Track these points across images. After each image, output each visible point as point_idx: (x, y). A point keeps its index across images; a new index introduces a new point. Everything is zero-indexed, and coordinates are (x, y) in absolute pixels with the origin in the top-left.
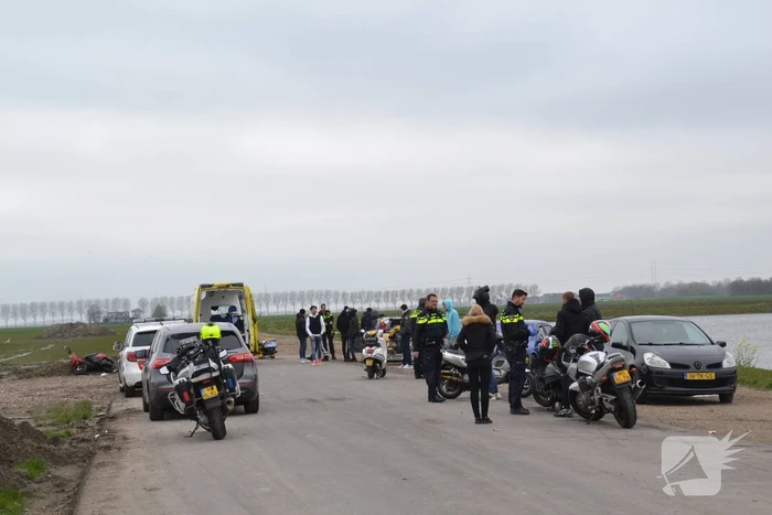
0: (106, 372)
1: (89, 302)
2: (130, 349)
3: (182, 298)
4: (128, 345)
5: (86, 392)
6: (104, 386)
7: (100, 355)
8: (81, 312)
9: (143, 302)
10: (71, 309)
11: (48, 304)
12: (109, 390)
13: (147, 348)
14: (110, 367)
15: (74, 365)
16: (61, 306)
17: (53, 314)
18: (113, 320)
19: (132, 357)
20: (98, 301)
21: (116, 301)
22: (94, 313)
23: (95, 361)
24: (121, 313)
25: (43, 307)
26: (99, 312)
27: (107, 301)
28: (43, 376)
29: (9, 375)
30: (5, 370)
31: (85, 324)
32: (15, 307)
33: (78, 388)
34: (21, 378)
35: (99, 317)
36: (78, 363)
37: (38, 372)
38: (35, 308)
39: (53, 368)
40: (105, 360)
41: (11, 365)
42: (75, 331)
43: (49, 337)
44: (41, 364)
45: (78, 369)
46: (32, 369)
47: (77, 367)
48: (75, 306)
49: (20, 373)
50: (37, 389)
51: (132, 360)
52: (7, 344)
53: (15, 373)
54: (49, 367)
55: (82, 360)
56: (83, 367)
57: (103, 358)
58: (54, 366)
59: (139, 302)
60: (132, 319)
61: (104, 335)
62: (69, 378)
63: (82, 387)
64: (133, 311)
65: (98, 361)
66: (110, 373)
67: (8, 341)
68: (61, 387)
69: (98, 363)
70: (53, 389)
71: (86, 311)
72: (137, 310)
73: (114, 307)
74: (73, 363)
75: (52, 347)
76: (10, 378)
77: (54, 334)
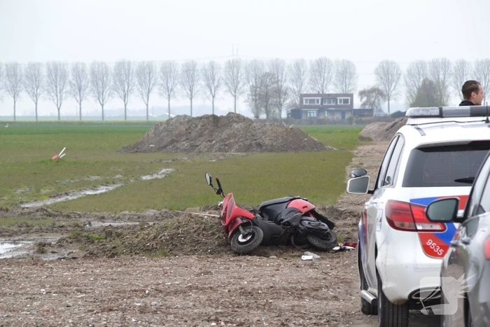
0: (315, 249)
1: (255, 66)
2: (398, 193)
4: (387, 182)
5: (267, 307)
6: (314, 291)
7: (299, 203)
8: (235, 91)
9: (387, 72)
10: (212, 83)
11: (158, 68)
12: (332, 305)
13: (464, 191)
14: (324, 236)
15: (231, 227)
16: (190, 73)
17: (169, 92)
18: (313, 114)
19: (402, 217)
20: (277, 65)
21: (320, 67)
22: (266, 93)
23: (286, 217)
24: (333, 97)
26: (279, 92)
27: (298, 65)
28: (149, 251)
29: (60, 244)
30: (52, 229)
31: (244, 119)
32: (78, 72)
33: (244, 292)
34: (92, 255)
35: (279, 105)
36: (240, 221)
37: (136, 241)
38: (127, 76)
39: (174, 231)
40: (312, 218)
41: (68, 216)
42: (224, 135)
43: (159, 149)
44: (144, 217)
45: (240, 239)
46: (119, 231)
47: (237, 232)
48: (221, 74)
49: (90, 240)
50: (135, 291)
51: (402, 225)
52: (59, 160)
53: (78, 241)
54: (165, 228)
55: (252, 216)
56: (253, 235)
57: (306, 211)
58: (178, 228)
59: (377, 73)
60: (360, 113)
61: (296, 150)
62: (218, 261)
63: (254, 292)
64: (362, 94)
65: (294, 219)
66: (324, 254)
67: (61, 154)
68: (197, 288)
69: (294, 224)
70: (176, 293)
71: (247, 88)
72: (373, 90)
73: (314, 82)
74: (228, 220)
75: (168, 176)
76: (65, 252)
77: (172, 142)
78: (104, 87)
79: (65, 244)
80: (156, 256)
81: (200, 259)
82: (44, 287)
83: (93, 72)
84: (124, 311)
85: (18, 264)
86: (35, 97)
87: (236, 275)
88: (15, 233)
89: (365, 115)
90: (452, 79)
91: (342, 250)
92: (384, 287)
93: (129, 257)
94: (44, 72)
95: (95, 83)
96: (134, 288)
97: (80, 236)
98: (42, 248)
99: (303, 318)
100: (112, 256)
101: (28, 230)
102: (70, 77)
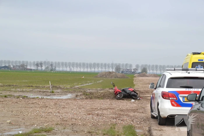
0: (134, 99)
1: (116, 64)
3: (154, 65)
6: (137, 110)
8: (112, 68)
9: (137, 66)
12: (143, 115)
14: (135, 96)
15: (116, 93)
16: (105, 65)
17: (102, 68)
18: (125, 72)
19: (165, 96)
20: (119, 64)
21: (126, 65)
22: (118, 68)
23: (128, 92)
24: (129, 70)
25: (98, 65)
26: (120, 69)
27: (123, 64)
29: (81, 95)
30: (80, 92)
35: (120, 71)
36: (118, 92)
37: (96, 96)
38: (95, 65)
39: (104, 94)
40: (133, 92)
41: (83, 89)
42: (111, 75)
43: (100, 77)
44: (98, 90)
45: (118, 96)
46: (93, 93)
47: (117, 94)
48: (110, 65)
49: (87, 95)
50: (96, 108)
51: (166, 98)
52: (83, 78)
53: (84, 95)
54: (102, 93)
55: (121, 91)
56: (121, 95)
57: (132, 90)
58: (105, 93)
59: (136, 66)
60: (133, 72)
61: (124, 78)
62: (114, 101)
63: (123, 110)
64: (133, 69)
65: (130, 92)
66: (136, 100)
67: (83, 77)
68: (110, 108)
69: (130, 93)
70: (105, 109)
71: (114, 68)
72: (135, 69)
73: (125, 67)
74: (116, 92)
75: (102, 82)
76: (81, 97)
77: (102, 76)
78: (91, 67)
79: (82, 95)
80: (100, 99)
81: (110, 100)
82: (75, 106)
83: (90, 64)
84: (93, 115)
85: (71, 100)
86: (80, 68)
87: (118, 105)
88: (72, 92)
89: (134, 73)
90: (148, 67)
91: (139, 99)
92: (160, 114)
93: (94, 99)
94: (82, 64)
95: (90, 66)
96: (95, 108)
97: (85, 94)
98: (77, 96)
99: (137, 119)
100: (91, 99)
101: (75, 92)
102: (86, 65)
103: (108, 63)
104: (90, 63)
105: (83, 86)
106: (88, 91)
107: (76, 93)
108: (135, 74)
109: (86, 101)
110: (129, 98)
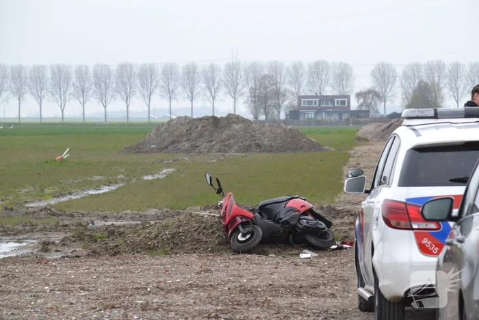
0: (313, 248)
1: (254, 68)
2: (394, 192)
4: (384, 181)
5: (266, 304)
6: (312, 289)
7: (297, 203)
8: (234, 93)
9: (383, 74)
10: (212, 85)
12: (330, 302)
14: (321, 234)
15: (231, 226)
16: (190, 75)
17: (170, 94)
18: (311, 115)
19: (397, 216)
20: (276, 68)
21: (318, 69)
22: (265, 95)
23: (284, 217)
24: (331, 99)
25: (147, 75)
26: (278, 94)
27: (297, 68)
28: (151, 249)
29: (64, 243)
30: (56, 228)
31: (244, 121)
32: (82, 74)
33: (243, 290)
34: (94, 254)
35: (278, 107)
36: (239, 220)
37: (138, 240)
38: (129, 78)
39: (175, 230)
40: (310, 217)
41: (72, 216)
42: (224, 136)
43: (161, 150)
44: (145, 216)
45: (240, 238)
46: (121, 230)
47: (236, 231)
48: (220, 76)
49: (93, 239)
50: (137, 288)
51: (398, 224)
52: (62, 161)
53: (81, 239)
54: (166, 227)
55: (251, 215)
56: (252, 233)
57: (303, 210)
58: (179, 227)
59: (373, 74)
60: (357, 114)
61: (294, 150)
62: (218, 259)
63: (253, 290)
64: (359, 95)
65: (293, 218)
66: (322, 254)
67: (65, 155)
68: (197, 286)
69: (292, 223)
70: (177, 290)
71: (246, 90)
72: (370, 92)
73: (312, 83)
74: (228, 219)
75: (169, 176)
76: (68, 251)
77: (174, 142)
78: (106, 89)
79: (68, 242)
80: (157, 254)
81: (200, 258)
82: (47, 285)
83: (96, 75)
84: (126, 308)
85: (23, 263)
86: (40, 99)
87: (235, 273)
88: (20, 232)
89: (361, 116)
90: (446, 81)
91: (340, 248)
92: (380, 285)
93: (131, 255)
94: (48, 74)
95: (98, 85)
96: (136, 286)
97: (83, 235)
98: (46, 246)
99: (301, 315)
100: (115, 254)
101: (33, 229)
102: (74, 79)
103: (207, 64)
104: (97, 66)
105: (70, 201)
106: (99, 223)
107: (37, 235)
108: (366, 123)
109: (93, 262)
110: (292, 246)
